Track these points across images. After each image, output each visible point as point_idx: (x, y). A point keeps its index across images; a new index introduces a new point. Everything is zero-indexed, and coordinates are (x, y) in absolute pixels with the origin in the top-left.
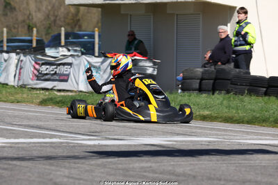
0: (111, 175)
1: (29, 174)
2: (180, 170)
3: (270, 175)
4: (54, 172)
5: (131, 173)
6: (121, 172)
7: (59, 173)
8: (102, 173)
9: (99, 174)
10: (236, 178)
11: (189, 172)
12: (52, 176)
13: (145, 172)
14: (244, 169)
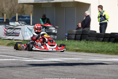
0: (37, 73)
1: (2, 73)
2: (66, 71)
3: (105, 73)
4: (13, 72)
5: (46, 72)
6: (42, 72)
7: (15, 73)
8: (34, 72)
9: (32, 73)
10: (90, 74)
11: (70, 72)
12: (12, 74)
13: (52, 72)
14: (93, 71)
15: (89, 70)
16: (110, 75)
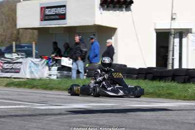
0: (61, 126)
1: (13, 126)
3: (154, 124)
4: (27, 125)
6: (67, 124)
7: (30, 125)
8: (56, 125)
9: (55, 126)
10: (135, 126)
11: (107, 124)
12: (26, 128)
13: (81, 124)
14: (137, 121)
15: (131, 121)
16: (163, 127)
